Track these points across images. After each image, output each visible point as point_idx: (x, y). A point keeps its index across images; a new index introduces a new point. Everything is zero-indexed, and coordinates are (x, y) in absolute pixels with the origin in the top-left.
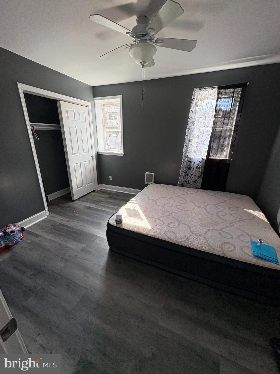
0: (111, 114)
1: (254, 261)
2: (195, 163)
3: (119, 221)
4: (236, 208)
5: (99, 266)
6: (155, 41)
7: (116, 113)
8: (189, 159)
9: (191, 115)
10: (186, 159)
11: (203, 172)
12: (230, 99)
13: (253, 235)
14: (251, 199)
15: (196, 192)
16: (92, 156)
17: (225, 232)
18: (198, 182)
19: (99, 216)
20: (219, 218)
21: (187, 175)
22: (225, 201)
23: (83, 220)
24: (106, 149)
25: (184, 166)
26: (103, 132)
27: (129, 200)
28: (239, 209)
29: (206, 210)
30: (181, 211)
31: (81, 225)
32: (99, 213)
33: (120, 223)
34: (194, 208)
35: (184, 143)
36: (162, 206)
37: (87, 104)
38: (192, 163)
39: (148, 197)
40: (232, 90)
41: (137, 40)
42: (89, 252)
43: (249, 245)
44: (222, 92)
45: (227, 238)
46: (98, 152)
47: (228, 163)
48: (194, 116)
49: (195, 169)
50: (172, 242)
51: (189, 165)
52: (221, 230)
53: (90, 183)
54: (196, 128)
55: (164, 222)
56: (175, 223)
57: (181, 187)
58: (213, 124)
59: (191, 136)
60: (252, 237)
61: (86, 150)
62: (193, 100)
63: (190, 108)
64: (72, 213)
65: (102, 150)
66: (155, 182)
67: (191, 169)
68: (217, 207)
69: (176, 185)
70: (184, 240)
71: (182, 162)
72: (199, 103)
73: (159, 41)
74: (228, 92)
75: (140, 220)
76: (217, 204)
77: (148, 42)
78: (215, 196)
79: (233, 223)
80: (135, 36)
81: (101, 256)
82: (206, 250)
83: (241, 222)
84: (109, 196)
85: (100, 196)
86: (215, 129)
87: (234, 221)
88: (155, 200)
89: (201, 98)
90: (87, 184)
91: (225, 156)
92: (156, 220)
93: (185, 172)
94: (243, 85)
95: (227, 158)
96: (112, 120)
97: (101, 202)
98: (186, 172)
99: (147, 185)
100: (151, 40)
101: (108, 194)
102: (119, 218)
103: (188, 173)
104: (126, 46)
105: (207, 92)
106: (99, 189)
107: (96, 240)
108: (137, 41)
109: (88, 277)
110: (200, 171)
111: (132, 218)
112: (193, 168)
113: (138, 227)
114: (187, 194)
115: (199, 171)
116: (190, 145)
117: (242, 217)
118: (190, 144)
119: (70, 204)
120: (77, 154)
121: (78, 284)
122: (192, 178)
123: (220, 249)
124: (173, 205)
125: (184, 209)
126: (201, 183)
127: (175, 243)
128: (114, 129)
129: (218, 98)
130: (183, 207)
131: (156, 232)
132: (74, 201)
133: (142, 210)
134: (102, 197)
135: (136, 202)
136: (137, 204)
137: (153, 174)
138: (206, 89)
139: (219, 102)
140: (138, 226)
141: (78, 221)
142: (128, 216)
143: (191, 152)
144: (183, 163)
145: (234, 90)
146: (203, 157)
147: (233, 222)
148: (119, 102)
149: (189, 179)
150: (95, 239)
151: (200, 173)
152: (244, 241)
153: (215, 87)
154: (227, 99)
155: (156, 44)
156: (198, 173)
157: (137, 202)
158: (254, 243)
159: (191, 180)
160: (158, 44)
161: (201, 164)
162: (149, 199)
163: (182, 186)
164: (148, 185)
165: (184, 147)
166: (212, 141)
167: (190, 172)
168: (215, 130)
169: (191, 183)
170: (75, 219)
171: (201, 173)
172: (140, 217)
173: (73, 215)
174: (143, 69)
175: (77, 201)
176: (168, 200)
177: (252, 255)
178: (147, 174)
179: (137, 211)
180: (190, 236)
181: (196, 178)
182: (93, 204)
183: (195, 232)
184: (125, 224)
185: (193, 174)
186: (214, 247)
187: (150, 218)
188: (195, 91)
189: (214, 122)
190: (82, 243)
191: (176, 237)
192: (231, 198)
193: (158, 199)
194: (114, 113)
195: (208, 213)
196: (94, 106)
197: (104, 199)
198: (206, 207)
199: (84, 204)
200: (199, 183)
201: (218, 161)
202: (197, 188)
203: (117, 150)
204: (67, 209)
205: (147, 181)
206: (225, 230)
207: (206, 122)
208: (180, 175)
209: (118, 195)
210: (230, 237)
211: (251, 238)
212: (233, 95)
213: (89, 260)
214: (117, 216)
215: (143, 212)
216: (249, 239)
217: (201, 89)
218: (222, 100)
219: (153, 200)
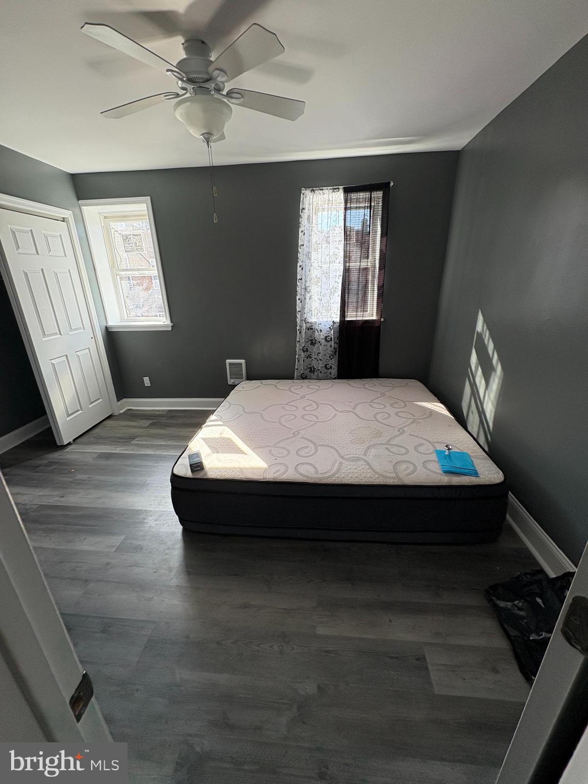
0: (126, 238)
1: (445, 480)
2: (321, 331)
3: (197, 467)
4: (402, 403)
5: (170, 569)
6: (227, 94)
7: (140, 235)
8: (309, 325)
9: (302, 239)
10: (304, 325)
11: (337, 347)
12: (366, 210)
13: (436, 440)
14: (420, 384)
15: (330, 385)
16: (95, 337)
17: (394, 445)
18: (331, 367)
19: (138, 469)
20: (381, 424)
21: (309, 357)
22: (383, 394)
23: (99, 486)
24: (126, 317)
25: (301, 338)
26: (114, 280)
27: (204, 422)
28: (407, 403)
29: (356, 415)
30: (314, 424)
31: (98, 496)
32: (137, 462)
33: (200, 470)
34: (336, 415)
35: (296, 295)
36: (276, 422)
37: (62, 214)
38: (316, 331)
39: (244, 409)
40: (367, 195)
41: (190, 87)
42: (139, 549)
43: (434, 457)
44: (352, 198)
45: (400, 454)
46: (106, 328)
47: (377, 325)
48: (309, 242)
49: (323, 342)
50: (311, 481)
51: (311, 337)
52: (388, 443)
53: (99, 399)
54: (315, 265)
55: (288, 450)
56: (308, 447)
57: (302, 381)
58: (344, 256)
59: (308, 280)
60: (435, 444)
61: (76, 323)
62: (302, 212)
63: (299, 227)
64: (67, 475)
65: (115, 321)
66: (250, 378)
67: (315, 343)
68: (373, 406)
69: (292, 378)
70: (331, 473)
71: (298, 332)
72: (314, 216)
73: (234, 95)
74: (361, 197)
75: (241, 455)
76: (372, 401)
77: (213, 95)
78: (365, 388)
79: (404, 429)
80: (184, 79)
81: (168, 549)
82: (372, 482)
83: (415, 424)
84: (150, 422)
85: (129, 426)
86: (348, 264)
87: (405, 424)
88: (259, 413)
89: (317, 208)
90: (92, 403)
91: (371, 313)
92: (272, 448)
93: (305, 350)
94: (384, 187)
95: (374, 318)
96: (131, 252)
97: (136, 437)
98: (307, 350)
99: (233, 387)
100: (218, 90)
101: (146, 417)
102: (196, 460)
103: (310, 352)
104: (165, 96)
105: (326, 196)
106: (122, 412)
107: (146, 521)
108: (189, 90)
109: (150, 599)
110: (333, 346)
111: (223, 454)
112: (319, 342)
113: (241, 470)
114: (316, 391)
115: (331, 346)
116: (307, 298)
117: (414, 416)
118: (308, 296)
119: (56, 456)
120: (55, 334)
121: (129, 620)
122: (320, 359)
123: (394, 475)
124: (296, 417)
125: (318, 418)
126: (336, 369)
127: (318, 482)
128: (140, 272)
129: (346, 209)
130: (316, 416)
131: (278, 471)
132: (63, 447)
133: (238, 437)
134: (134, 427)
135: (220, 423)
136: (226, 426)
137: (243, 361)
138: (324, 191)
139: (348, 216)
140: (241, 467)
141: (89, 489)
142: (213, 452)
143: (311, 311)
144: (300, 332)
145: (371, 195)
146: (333, 319)
147: (404, 427)
148: (144, 211)
149: (314, 364)
150: (144, 519)
151: (332, 349)
152: (426, 452)
153: (338, 188)
154: (362, 211)
155: (229, 99)
156: (330, 351)
157: (223, 422)
158: (439, 453)
159: (319, 365)
160: (233, 101)
161: (332, 332)
162: (246, 413)
163: (303, 378)
164: (236, 385)
165: (298, 302)
166: (346, 289)
167: (315, 349)
168: (349, 266)
169: (319, 370)
170: (78, 487)
171: (334, 349)
172: (239, 449)
173: (70, 480)
174: (208, 147)
175: (71, 447)
176: (283, 408)
177: (441, 472)
178: (230, 364)
179: (229, 439)
180: (341, 464)
181: (327, 360)
182: (117, 446)
183: (348, 456)
184: (212, 468)
185: (320, 353)
186: (385, 474)
187: (259, 447)
188: (303, 194)
189: (345, 252)
190: (114, 534)
191: (317, 472)
192: (391, 388)
193: (265, 409)
194: (133, 235)
195: (361, 420)
196: (81, 220)
197: (141, 430)
198: (354, 409)
199: (94, 449)
200: (334, 369)
201: (361, 324)
202: (331, 378)
203: (152, 318)
204: (50, 468)
205: (231, 378)
206: (394, 442)
207: (331, 254)
208: (297, 357)
209: (172, 417)
210: (404, 451)
211: (434, 446)
212: (371, 204)
213: (141, 565)
214: (190, 457)
215: (241, 438)
216: (432, 449)
217: (313, 190)
218: (353, 211)
219: (256, 413)
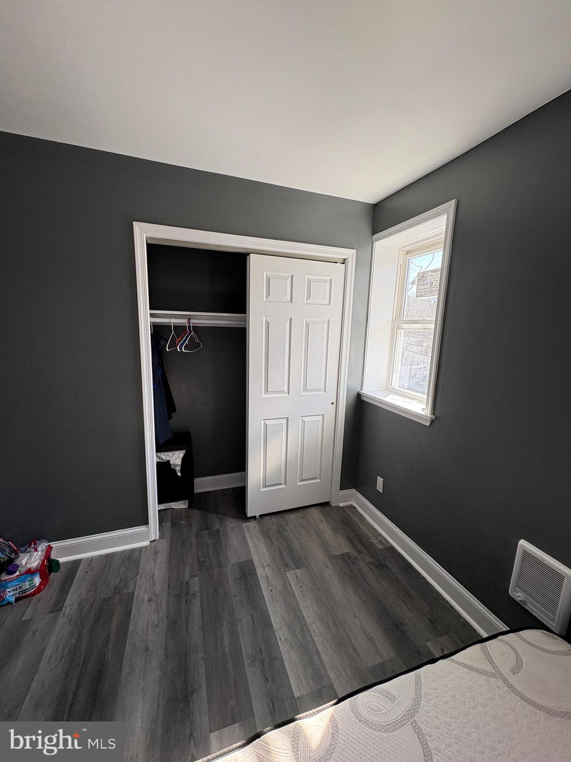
0: (422, 277)
16: (336, 403)
26: (393, 334)
37: (342, 255)
46: (359, 395)
53: (315, 479)
61: (315, 383)
84: (346, 550)
120: (283, 392)
132: (246, 518)
137: (567, 573)
175: (255, 522)
178: (528, 555)
205: (518, 586)
